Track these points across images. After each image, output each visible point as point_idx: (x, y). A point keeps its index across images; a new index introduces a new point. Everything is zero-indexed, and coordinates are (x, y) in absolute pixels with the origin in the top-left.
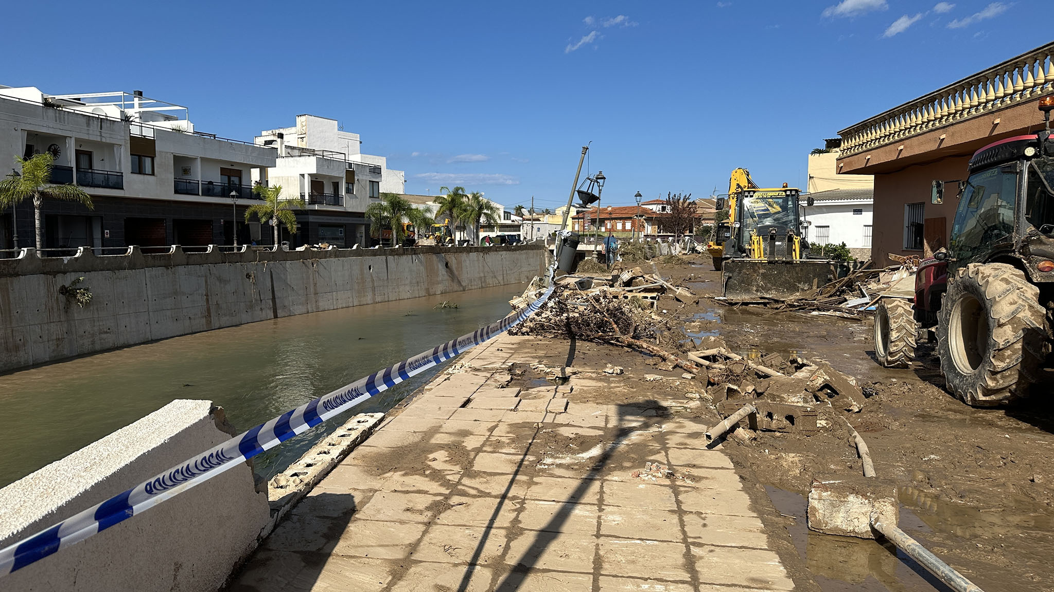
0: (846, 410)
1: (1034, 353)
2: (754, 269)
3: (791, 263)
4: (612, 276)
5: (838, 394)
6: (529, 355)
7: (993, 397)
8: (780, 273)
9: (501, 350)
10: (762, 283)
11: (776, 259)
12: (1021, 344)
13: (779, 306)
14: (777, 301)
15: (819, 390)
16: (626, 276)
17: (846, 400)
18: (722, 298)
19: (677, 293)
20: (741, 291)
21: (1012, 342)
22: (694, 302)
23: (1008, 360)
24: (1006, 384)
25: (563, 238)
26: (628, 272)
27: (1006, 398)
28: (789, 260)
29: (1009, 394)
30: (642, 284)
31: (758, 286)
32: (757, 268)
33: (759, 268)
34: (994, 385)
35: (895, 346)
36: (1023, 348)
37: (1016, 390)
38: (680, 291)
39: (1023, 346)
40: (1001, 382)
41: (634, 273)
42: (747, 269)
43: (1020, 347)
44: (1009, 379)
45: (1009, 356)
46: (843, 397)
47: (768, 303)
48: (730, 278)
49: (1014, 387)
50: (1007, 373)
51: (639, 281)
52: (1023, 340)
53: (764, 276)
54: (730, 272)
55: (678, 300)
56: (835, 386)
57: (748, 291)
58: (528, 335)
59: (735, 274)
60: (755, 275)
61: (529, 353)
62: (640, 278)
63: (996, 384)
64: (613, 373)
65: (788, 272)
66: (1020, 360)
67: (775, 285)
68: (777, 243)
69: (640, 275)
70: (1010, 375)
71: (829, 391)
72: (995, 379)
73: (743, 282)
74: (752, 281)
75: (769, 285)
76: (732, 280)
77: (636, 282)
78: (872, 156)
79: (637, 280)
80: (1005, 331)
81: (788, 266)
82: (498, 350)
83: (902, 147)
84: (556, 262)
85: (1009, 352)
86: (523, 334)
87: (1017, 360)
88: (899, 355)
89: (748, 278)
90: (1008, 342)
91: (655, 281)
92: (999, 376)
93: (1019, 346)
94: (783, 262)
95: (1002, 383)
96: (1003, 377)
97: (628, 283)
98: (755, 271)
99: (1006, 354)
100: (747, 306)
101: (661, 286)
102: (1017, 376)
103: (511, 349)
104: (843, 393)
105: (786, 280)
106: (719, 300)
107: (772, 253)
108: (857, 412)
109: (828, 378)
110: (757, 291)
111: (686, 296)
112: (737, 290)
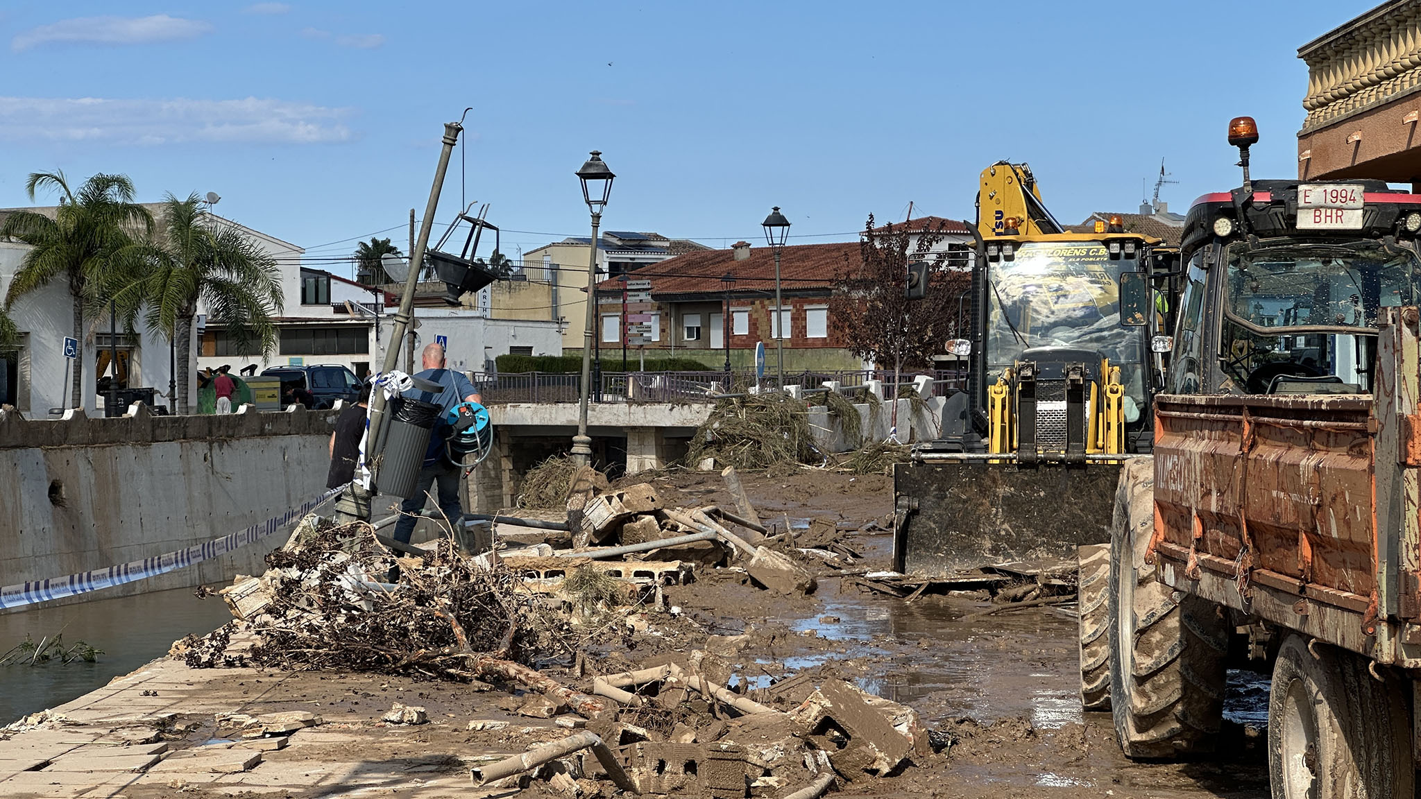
0: (867, 771)
1: (1202, 637)
2: (980, 486)
3: (1080, 464)
4: (569, 514)
5: (849, 737)
6: (224, 701)
7: (1153, 734)
8: (1054, 496)
9: (155, 694)
10: (1006, 526)
11: (1041, 454)
12: (1177, 618)
13: (1019, 591)
14: (1017, 577)
15: (815, 733)
16: (601, 513)
17: (863, 748)
18: (883, 574)
19: (753, 561)
20: (948, 553)
21: (1159, 614)
22: (800, 587)
23: (1157, 653)
24: (1162, 704)
25: (387, 396)
26: (609, 499)
27: (1174, 735)
28: (1075, 455)
29: (1178, 726)
30: (654, 537)
31: (996, 536)
32: (988, 482)
33: (994, 481)
34: (1143, 705)
35: (1092, 655)
36: (1183, 627)
37: (1184, 713)
38: (760, 555)
39: (1181, 621)
40: (1154, 699)
41: (628, 505)
42: (962, 486)
43: (1177, 624)
44: (1168, 692)
45: (1159, 645)
46: (860, 743)
47: (999, 584)
48: (913, 513)
49: (1179, 707)
50: (1161, 679)
51: (644, 527)
52: (1181, 611)
53: (1011, 505)
54: (911, 494)
55: (756, 583)
56: (841, 720)
57: (968, 551)
58: (244, 666)
59: (930, 500)
60: (986, 502)
61: (226, 697)
62: (648, 518)
63: (1147, 703)
64: (401, 722)
65: (1078, 491)
66: (1177, 651)
67: (1042, 533)
68: (1042, 406)
69: (650, 506)
70: (1167, 683)
71: (836, 733)
72: (1143, 694)
73: (952, 524)
74: (978, 520)
75: (1028, 533)
76: (921, 519)
77: (633, 529)
78: (1363, 135)
79: (637, 525)
80: (1150, 593)
81: (1075, 473)
82: (147, 694)
83: (1414, 116)
84: (365, 470)
85: (1156, 637)
86: (230, 664)
87: (1172, 651)
88: (1102, 677)
89: (967, 513)
90: (1153, 615)
91: (697, 525)
92: (1148, 686)
93: (1174, 622)
94: (1062, 461)
95: (1157, 702)
96: (1156, 689)
97: (612, 534)
98: (983, 491)
99: (1154, 640)
100: (945, 594)
101: (713, 541)
102: (1178, 685)
103: (182, 692)
104: (858, 735)
105: (1074, 516)
106: (877, 581)
107: (1028, 436)
108: (887, 775)
109: (829, 705)
110: (995, 551)
111: (776, 572)
112: (938, 549)
